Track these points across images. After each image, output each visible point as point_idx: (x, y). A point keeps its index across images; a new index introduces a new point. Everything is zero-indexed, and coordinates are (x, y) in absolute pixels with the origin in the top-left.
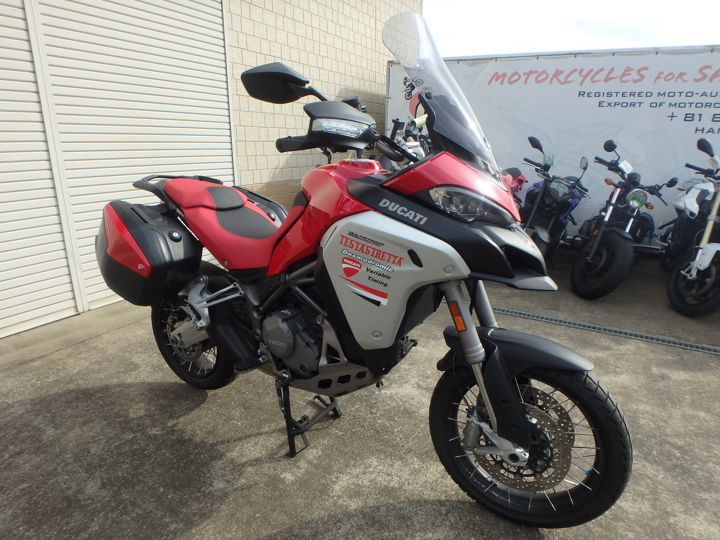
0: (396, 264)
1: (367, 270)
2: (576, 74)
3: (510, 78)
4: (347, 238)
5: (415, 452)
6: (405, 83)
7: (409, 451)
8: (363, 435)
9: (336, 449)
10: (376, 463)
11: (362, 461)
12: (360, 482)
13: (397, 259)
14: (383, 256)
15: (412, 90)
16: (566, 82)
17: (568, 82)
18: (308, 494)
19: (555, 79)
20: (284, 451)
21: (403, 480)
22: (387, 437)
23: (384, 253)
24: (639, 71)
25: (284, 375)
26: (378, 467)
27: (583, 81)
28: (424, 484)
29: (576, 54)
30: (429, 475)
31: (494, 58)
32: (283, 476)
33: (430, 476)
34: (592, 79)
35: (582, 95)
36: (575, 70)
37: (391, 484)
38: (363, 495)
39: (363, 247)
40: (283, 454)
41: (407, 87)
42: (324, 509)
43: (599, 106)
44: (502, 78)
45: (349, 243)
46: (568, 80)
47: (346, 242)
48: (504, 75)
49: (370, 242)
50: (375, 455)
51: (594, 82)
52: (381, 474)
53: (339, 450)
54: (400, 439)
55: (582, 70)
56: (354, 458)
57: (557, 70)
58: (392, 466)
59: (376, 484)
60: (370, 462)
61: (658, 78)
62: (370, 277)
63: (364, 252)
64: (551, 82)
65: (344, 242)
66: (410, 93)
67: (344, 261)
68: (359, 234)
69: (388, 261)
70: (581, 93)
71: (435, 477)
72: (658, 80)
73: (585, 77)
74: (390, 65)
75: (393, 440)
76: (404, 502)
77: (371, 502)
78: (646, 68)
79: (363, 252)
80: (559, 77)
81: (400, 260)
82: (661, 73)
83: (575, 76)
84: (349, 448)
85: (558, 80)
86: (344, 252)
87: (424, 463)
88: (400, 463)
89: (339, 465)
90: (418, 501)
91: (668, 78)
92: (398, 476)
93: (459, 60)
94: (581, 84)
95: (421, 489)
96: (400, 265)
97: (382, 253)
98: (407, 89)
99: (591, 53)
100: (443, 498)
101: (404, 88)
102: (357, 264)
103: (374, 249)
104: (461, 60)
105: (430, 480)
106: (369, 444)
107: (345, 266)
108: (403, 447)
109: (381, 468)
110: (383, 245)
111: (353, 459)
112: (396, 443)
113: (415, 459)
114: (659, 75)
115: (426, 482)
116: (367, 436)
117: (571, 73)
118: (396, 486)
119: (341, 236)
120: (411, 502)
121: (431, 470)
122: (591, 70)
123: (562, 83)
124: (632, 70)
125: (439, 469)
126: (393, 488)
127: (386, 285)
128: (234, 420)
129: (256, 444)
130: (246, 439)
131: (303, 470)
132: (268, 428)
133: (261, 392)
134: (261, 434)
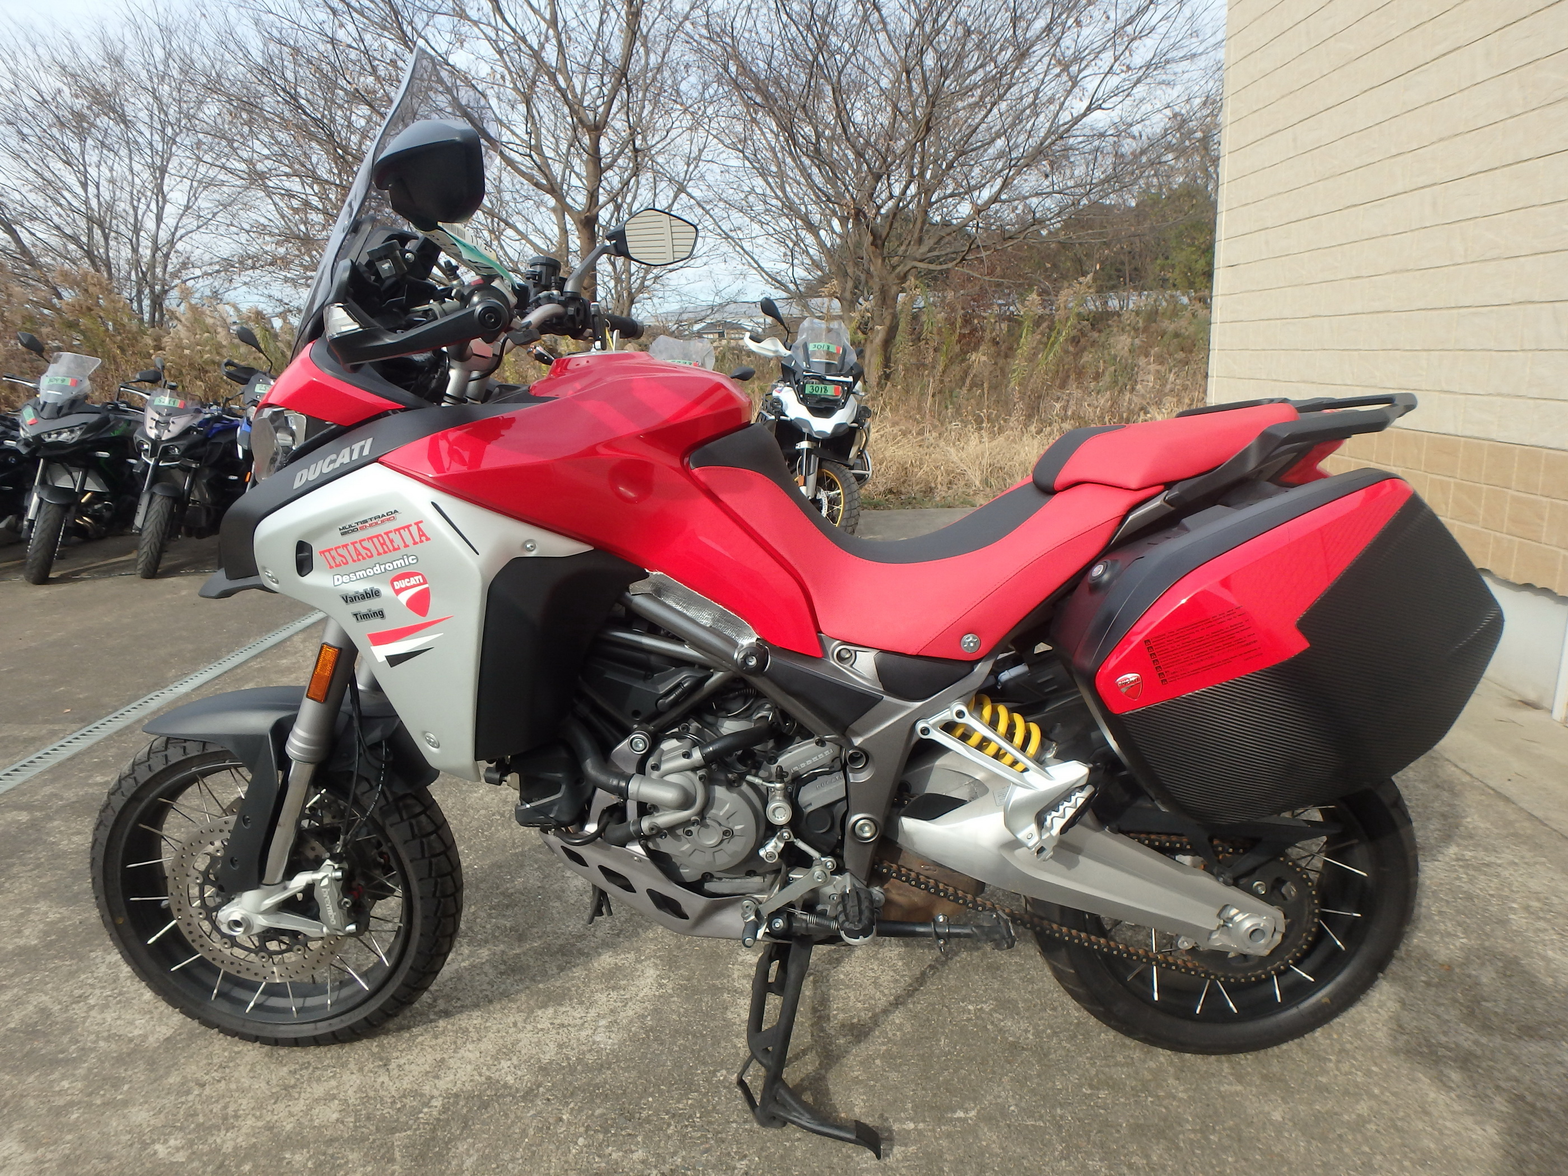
5: (514, 1097)
7: (529, 1095)
8: (661, 1093)
9: (703, 1036)
10: (598, 1039)
12: (614, 995)
20: (807, 993)
21: (529, 1027)
26: (590, 1032)
28: (483, 1034)
33: (470, 1055)
37: (550, 1011)
38: (597, 977)
50: (608, 1054)
52: (579, 1022)
53: (694, 1036)
54: (561, 1120)
58: (560, 1046)
59: (581, 1003)
60: (613, 1036)
71: (459, 1055)
75: (580, 1110)
76: (517, 992)
77: (578, 972)
84: (676, 1049)
87: (489, 1078)
88: (546, 1059)
89: (674, 1007)
90: (490, 1002)
92: (542, 1030)
100: (442, 1023)
106: (634, 1074)
109: (584, 1034)
111: (652, 1029)
112: (567, 1104)
113: (510, 1080)
116: (652, 1095)
118: (540, 1013)
120: (505, 995)
121: (469, 1068)
125: (452, 1077)
126: (544, 1006)
128: (994, 1010)
129: (876, 983)
130: (910, 985)
131: (735, 976)
132: (897, 1021)
133: (1059, 1111)
134: (894, 1005)
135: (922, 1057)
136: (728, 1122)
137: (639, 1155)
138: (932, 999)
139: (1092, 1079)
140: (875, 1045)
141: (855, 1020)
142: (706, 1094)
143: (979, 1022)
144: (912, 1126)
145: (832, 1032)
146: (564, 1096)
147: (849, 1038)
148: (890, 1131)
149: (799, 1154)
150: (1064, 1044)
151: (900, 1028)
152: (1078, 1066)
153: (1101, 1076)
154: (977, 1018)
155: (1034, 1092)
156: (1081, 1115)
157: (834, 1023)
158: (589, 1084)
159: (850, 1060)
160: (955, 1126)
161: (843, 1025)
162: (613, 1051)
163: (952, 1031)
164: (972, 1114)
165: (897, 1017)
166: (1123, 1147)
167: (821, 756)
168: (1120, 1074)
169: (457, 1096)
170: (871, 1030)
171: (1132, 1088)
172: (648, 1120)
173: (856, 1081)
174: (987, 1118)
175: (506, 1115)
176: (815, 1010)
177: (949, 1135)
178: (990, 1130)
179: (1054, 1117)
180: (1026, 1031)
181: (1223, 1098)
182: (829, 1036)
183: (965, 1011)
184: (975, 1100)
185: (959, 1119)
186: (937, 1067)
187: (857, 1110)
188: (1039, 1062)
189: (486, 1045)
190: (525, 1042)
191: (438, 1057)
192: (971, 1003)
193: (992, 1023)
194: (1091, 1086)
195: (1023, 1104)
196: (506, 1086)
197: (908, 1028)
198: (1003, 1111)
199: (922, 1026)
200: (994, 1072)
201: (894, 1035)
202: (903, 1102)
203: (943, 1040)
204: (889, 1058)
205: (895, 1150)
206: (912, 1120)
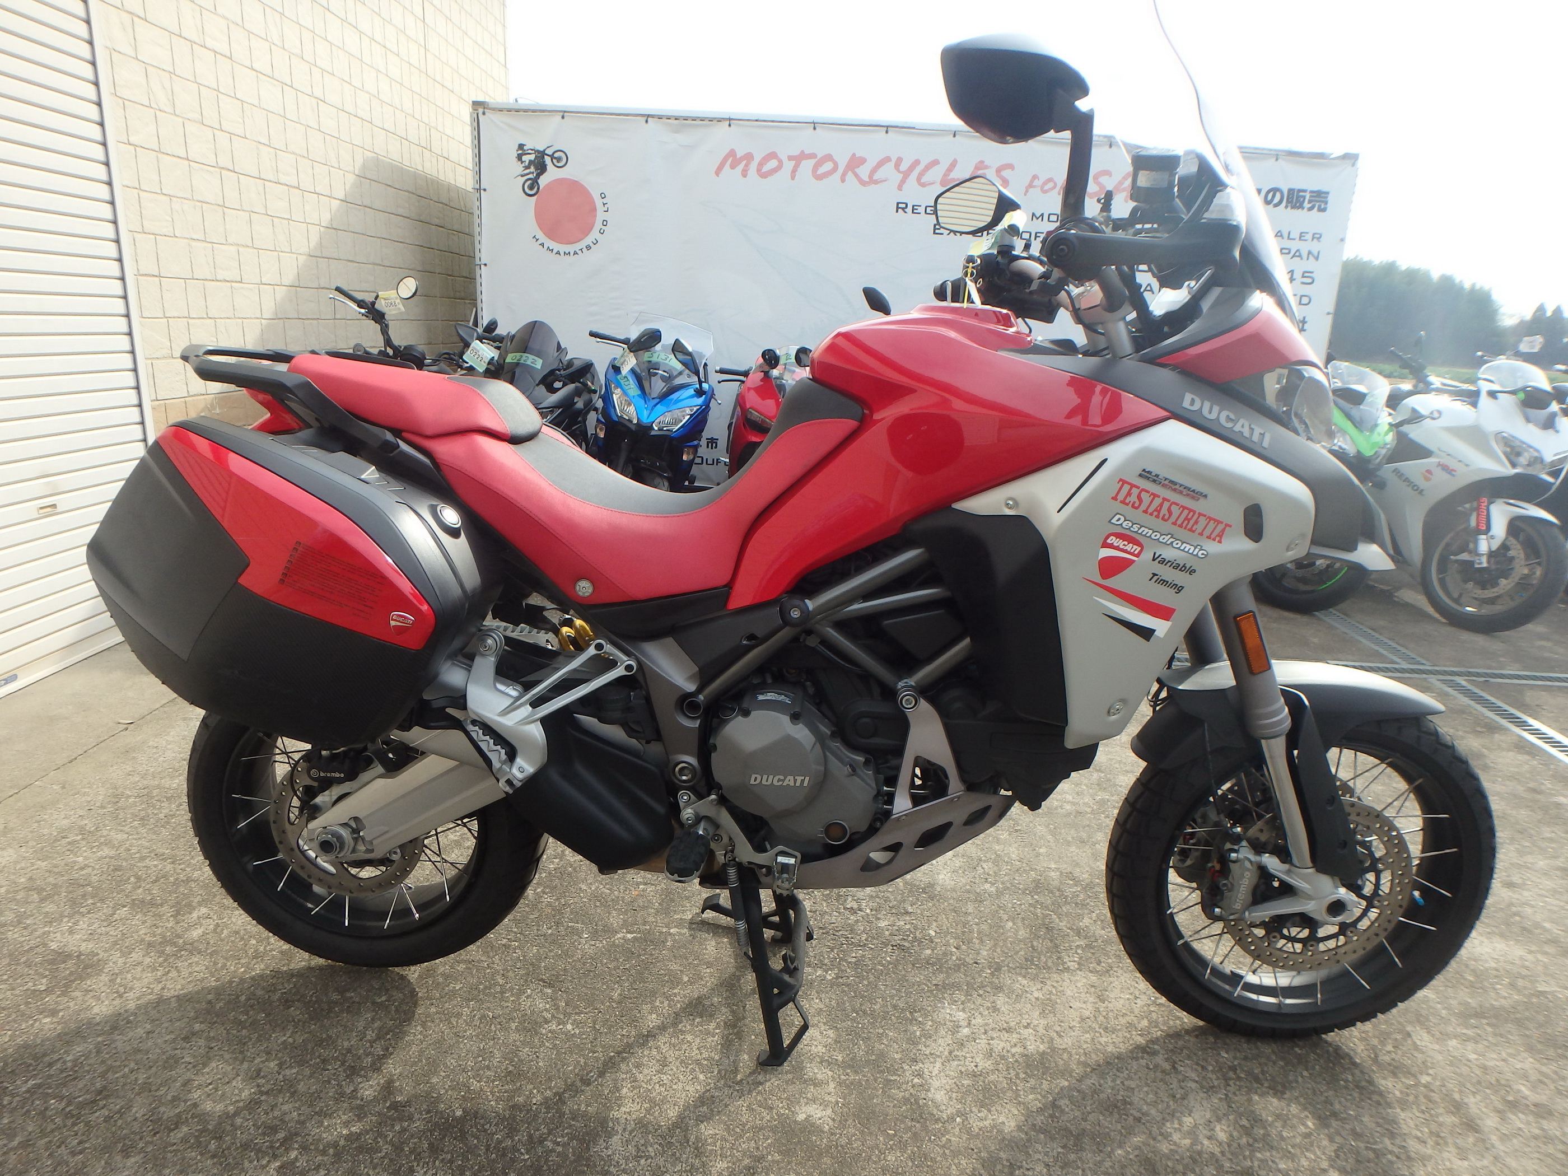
0: (1214, 540)
1: (1154, 560)
2: (891, 165)
3: (761, 165)
4: (1132, 486)
5: (1008, 966)
6: (519, 158)
7: (996, 968)
8: (881, 964)
9: (854, 1011)
10: (962, 1015)
11: (932, 1021)
12: (971, 1066)
13: (1221, 527)
14: (1196, 522)
15: (539, 175)
16: (872, 181)
17: (876, 182)
18: (895, 1135)
19: (850, 173)
21: (1041, 1030)
22: (928, 952)
23: (1200, 514)
24: (999, 171)
25: (781, 859)
26: (974, 1022)
27: (903, 181)
28: (1084, 1025)
29: (887, 127)
30: (1076, 1005)
31: (725, 119)
32: (801, 1117)
34: (919, 179)
35: (903, 209)
36: (888, 159)
37: (1031, 1048)
38: (1003, 1092)
39: (1161, 505)
40: (752, 1065)
41: (527, 168)
42: (959, 1153)
43: (934, 233)
44: (744, 163)
45: (1133, 498)
46: (875, 177)
47: (1129, 494)
48: (749, 157)
49: (1181, 492)
50: (944, 998)
51: (923, 185)
52: (992, 1034)
53: (865, 1012)
55: (899, 160)
56: (911, 1020)
57: (854, 155)
58: (996, 1009)
59: (1003, 1057)
60: (948, 1017)
61: (1031, 186)
62: (1154, 575)
63: (1161, 515)
64: (843, 181)
65: (1121, 497)
66: (534, 183)
67: (1109, 541)
68: (1163, 473)
69: (1201, 534)
70: (900, 205)
72: (1031, 190)
73: (906, 174)
74: (481, 111)
75: (945, 954)
76: (1086, 1075)
77: (1032, 1100)
78: (1011, 167)
79: (1157, 517)
80: (857, 170)
81: (1223, 531)
82: (1035, 177)
83: (887, 171)
84: (880, 1000)
85: (856, 175)
86: (1114, 521)
87: (1043, 983)
88: (1003, 998)
90: (1108, 1063)
91: (1046, 187)
92: (1026, 1027)
93: (648, 116)
94: (900, 188)
95: (1088, 1036)
96: (1220, 542)
97: (1196, 516)
98: (528, 171)
99: (914, 128)
100: (1140, 1040)
101: (519, 168)
102: (1135, 547)
103: (1184, 508)
104: (653, 116)
105: (1087, 1013)
106: (911, 980)
107: (1106, 553)
108: (976, 963)
109: (980, 1020)
110: (1205, 496)
112: (958, 959)
113: (1022, 981)
114: (1032, 181)
115: (1083, 1019)
116: (889, 963)
117: (881, 163)
118: (1042, 1047)
119: (1121, 480)
120: (1098, 1071)
122: (917, 162)
123: (863, 183)
124: (987, 167)
127: (1179, 589)
128: (547, 1022)
129: (664, 1063)
130: (624, 1059)
131: (832, 1085)
132: (654, 1016)
133: (550, 931)
134: (651, 1035)
138: (607, 1040)
140: (682, 995)
141: (698, 1020)
143: (570, 1009)
144: (673, 929)
145: (724, 1010)
147: (707, 1003)
148: (690, 928)
151: (654, 1010)
154: (570, 1014)
155: (560, 945)
156: (534, 927)
157: (720, 1018)
160: (639, 928)
161: (712, 1016)
163: (603, 1002)
164: (620, 935)
165: (653, 1020)
170: (683, 1009)
173: (709, 965)
176: (739, 1036)
177: (645, 923)
178: (612, 925)
179: (557, 928)
180: (529, 997)
182: (729, 1005)
183: (577, 1024)
184: (613, 944)
185: (632, 932)
186: (633, 971)
187: (713, 943)
188: (539, 968)
193: (557, 1009)
198: (595, 935)
199: (631, 1009)
200: (584, 964)
201: (662, 1003)
202: (673, 946)
203: (616, 995)
204: (674, 981)
205: (690, 917)
206: (670, 934)
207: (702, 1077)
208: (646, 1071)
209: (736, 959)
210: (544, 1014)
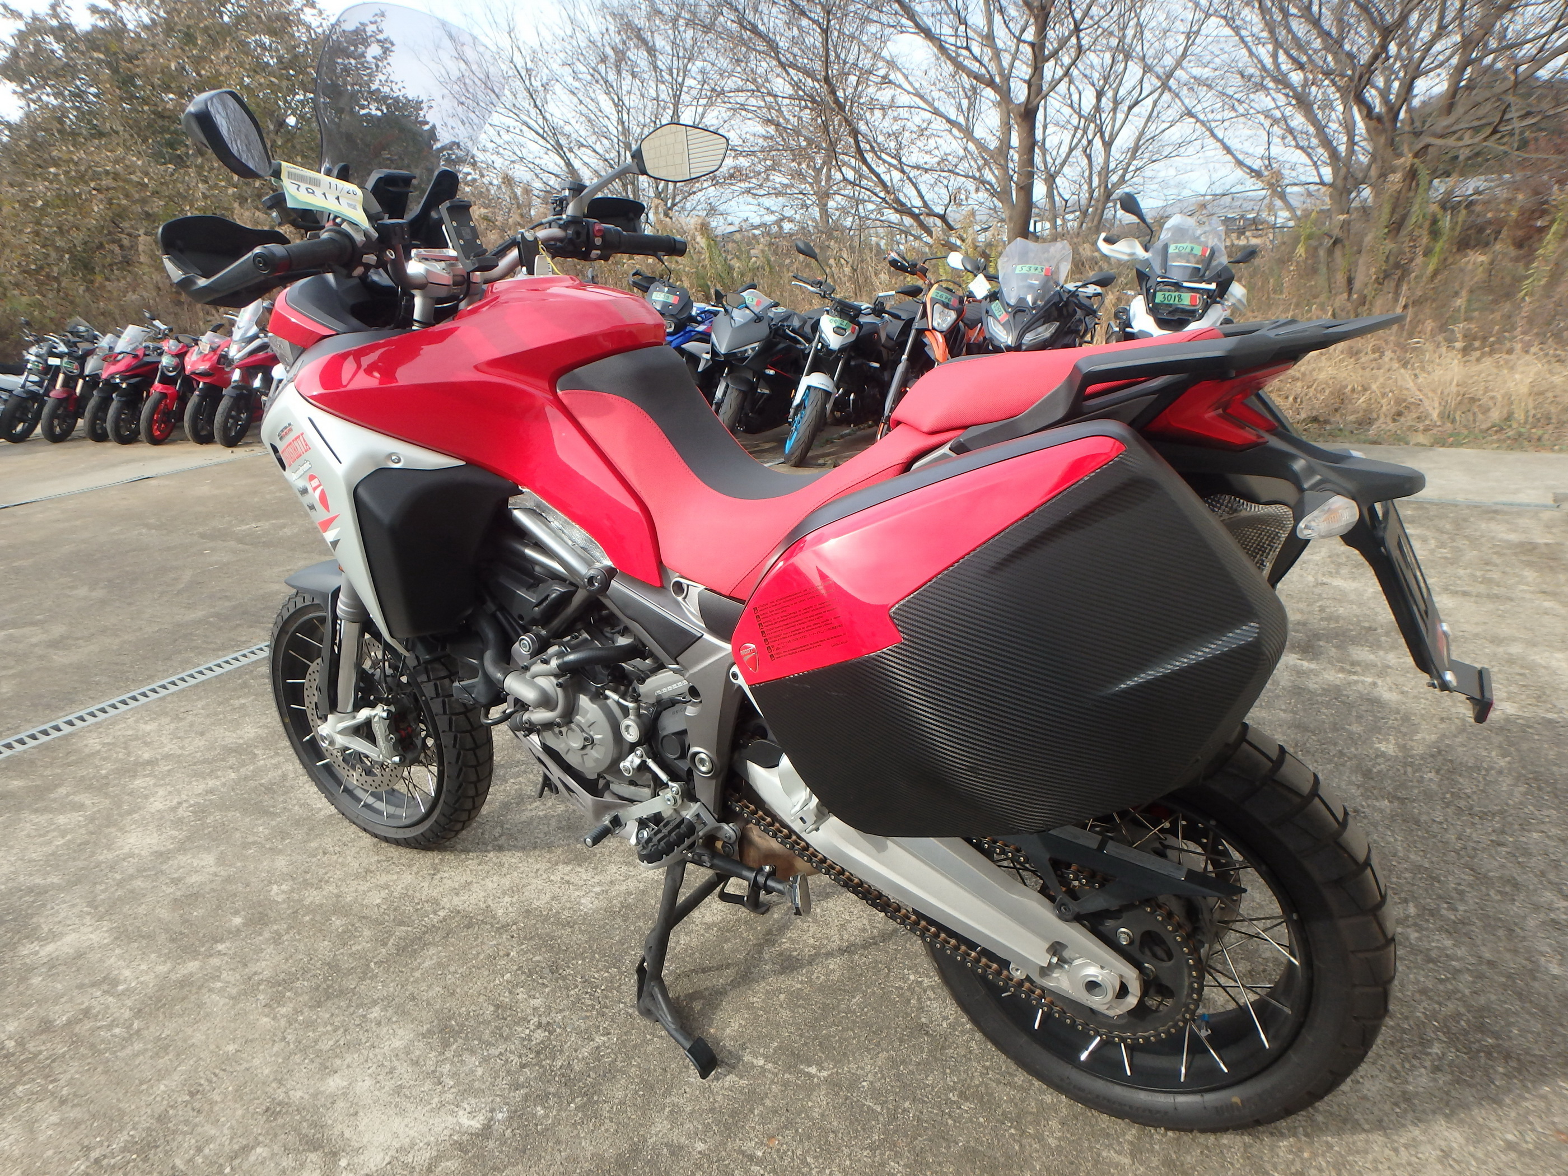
5: (492, 926)
7: (503, 928)
10: (583, 901)
20: (776, 916)
21: (545, 876)
26: (582, 894)
28: (511, 871)
33: (490, 885)
37: (569, 868)
40: (775, 909)
50: (580, 916)
52: (582, 883)
54: (508, 955)
58: (553, 898)
59: (595, 868)
60: (596, 902)
71: (483, 883)
75: (526, 952)
87: (488, 906)
88: (536, 904)
92: (552, 881)
106: (586, 937)
109: (577, 893)
111: (628, 907)
112: (522, 944)
113: (500, 912)
116: (584, 960)
118: (561, 867)
120: (550, 847)
121: (483, 894)
125: (466, 897)
126: (566, 863)
128: (932, 988)
130: (873, 938)
132: (831, 967)
133: (907, 1104)
134: (842, 951)
135: (825, 1008)
136: (620, 1002)
137: (536, 1002)
138: (882, 956)
139: (969, 1087)
140: (795, 982)
141: (795, 953)
142: (622, 973)
143: (908, 994)
144: (761, 1062)
145: (767, 957)
146: (525, 938)
147: (777, 967)
148: (739, 1059)
149: (650, 1048)
150: (973, 1044)
151: (829, 973)
152: (966, 1071)
153: (983, 1089)
154: (909, 989)
155: (898, 1077)
156: (925, 1117)
157: (775, 949)
158: (547, 935)
159: (761, 987)
160: (798, 1078)
161: (781, 954)
162: (586, 914)
163: (874, 993)
164: (825, 1074)
165: (833, 964)
166: (940, 1164)
167: (680, 684)
168: (1003, 1094)
169: (459, 912)
170: (802, 967)
171: (1004, 1113)
172: (564, 978)
173: (750, 1007)
174: (833, 1084)
175: (476, 939)
176: (769, 932)
177: (786, 1084)
178: (827, 1095)
179: (896, 1108)
180: (946, 1018)
181: (1096, 1162)
182: (761, 959)
183: (904, 978)
184: (837, 1062)
185: (810, 1076)
186: (830, 1020)
187: (728, 1031)
188: (930, 1051)
189: (506, 882)
190: (533, 887)
191: (469, 880)
192: (917, 972)
193: (919, 999)
194: (962, 1095)
195: (878, 1085)
196: (494, 917)
197: (835, 977)
198: (854, 1083)
199: (850, 979)
200: (878, 1045)
201: (818, 978)
202: (772, 1039)
203: (858, 998)
204: (795, 996)
205: (728, 1078)
206: (766, 1058)
207: (818, 910)
208: (860, 925)
209: (720, 1004)
210: (933, 996)
